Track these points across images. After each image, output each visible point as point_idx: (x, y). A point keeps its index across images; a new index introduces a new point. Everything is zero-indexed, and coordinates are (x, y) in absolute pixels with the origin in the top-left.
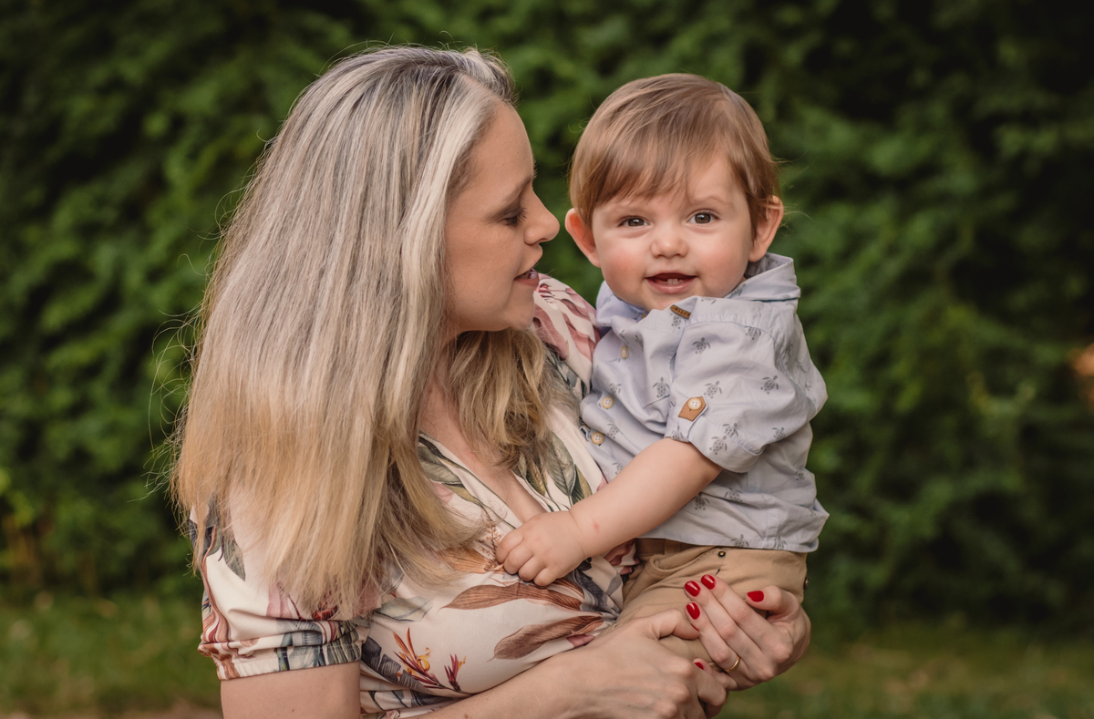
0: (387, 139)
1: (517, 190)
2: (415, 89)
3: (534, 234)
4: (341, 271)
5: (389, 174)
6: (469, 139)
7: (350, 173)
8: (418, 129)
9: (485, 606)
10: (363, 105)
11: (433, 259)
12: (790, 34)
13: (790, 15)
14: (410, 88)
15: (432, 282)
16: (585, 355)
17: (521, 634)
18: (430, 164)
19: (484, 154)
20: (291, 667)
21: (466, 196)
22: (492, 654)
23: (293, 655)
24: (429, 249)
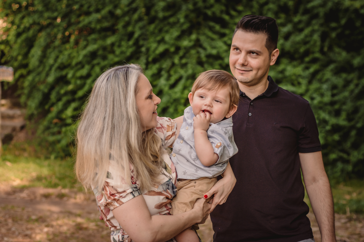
0: (117, 85)
1: (150, 92)
2: (121, 73)
3: (156, 102)
4: (110, 116)
5: (120, 93)
6: (136, 81)
7: (109, 95)
8: (124, 81)
9: (153, 196)
10: (109, 79)
11: (135, 109)
12: (334, 29)
13: (333, 25)
14: (120, 73)
15: (136, 114)
16: (161, 132)
17: (160, 204)
18: (129, 88)
19: (141, 84)
20: (135, 196)
21: (139, 94)
22: (154, 207)
23: (134, 193)
24: (133, 108)
